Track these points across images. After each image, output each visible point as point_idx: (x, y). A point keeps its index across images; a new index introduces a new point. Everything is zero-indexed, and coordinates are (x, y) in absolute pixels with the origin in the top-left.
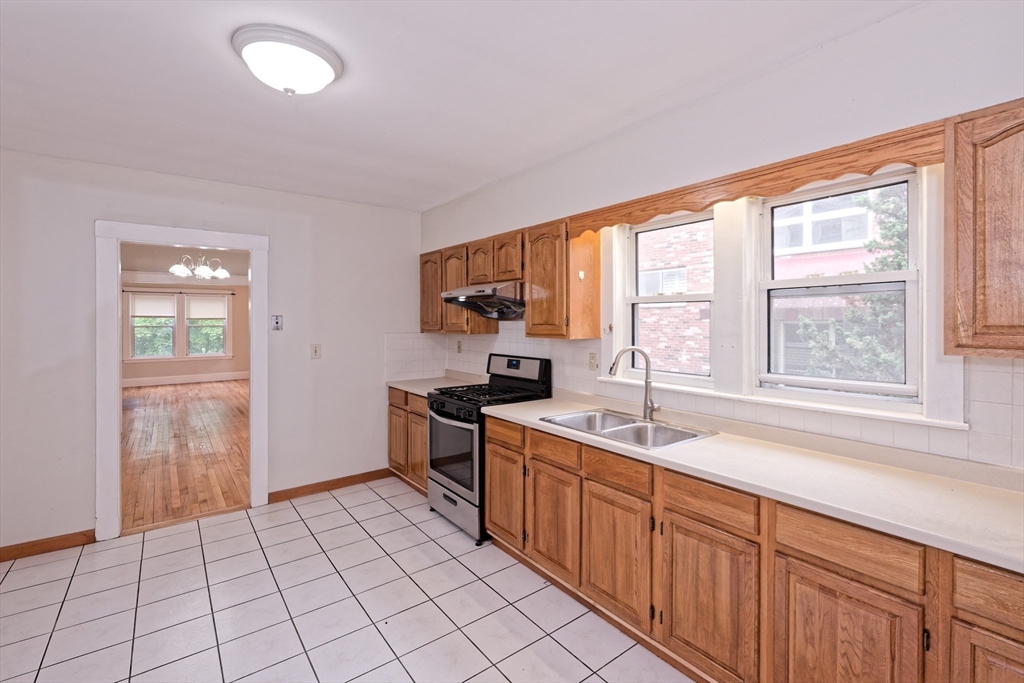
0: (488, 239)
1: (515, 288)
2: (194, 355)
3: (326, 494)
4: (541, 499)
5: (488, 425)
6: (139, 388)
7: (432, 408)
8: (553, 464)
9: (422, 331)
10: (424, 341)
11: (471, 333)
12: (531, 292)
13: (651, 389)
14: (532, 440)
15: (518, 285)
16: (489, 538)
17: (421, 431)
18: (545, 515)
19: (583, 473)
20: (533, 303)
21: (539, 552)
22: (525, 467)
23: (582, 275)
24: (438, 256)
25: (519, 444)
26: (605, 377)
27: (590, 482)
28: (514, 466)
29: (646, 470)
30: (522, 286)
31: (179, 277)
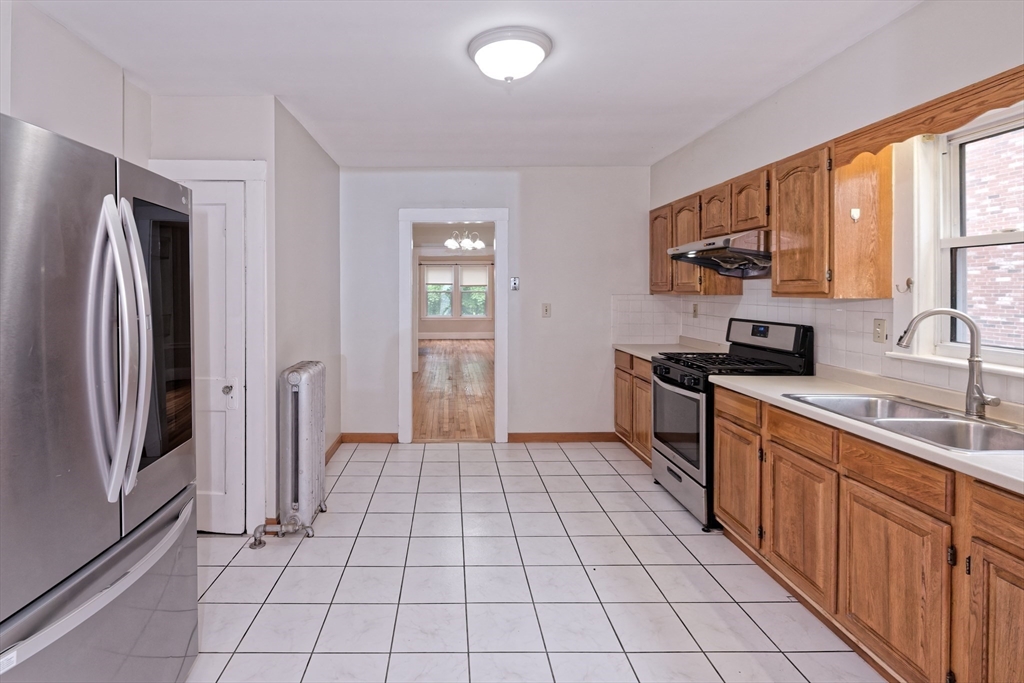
0: (725, 184)
1: (759, 237)
2: (465, 316)
3: (554, 445)
4: (783, 491)
5: (718, 396)
6: (430, 340)
7: (655, 373)
8: (797, 451)
9: (652, 292)
10: (654, 305)
11: (705, 293)
12: (779, 241)
13: (981, 372)
14: (770, 419)
15: (762, 233)
16: (719, 527)
17: (646, 396)
18: (787, 513)
19: (839, 468)
20: (782, 254)
21: (780, 556)
22: (761, 450)
23: (856, 213)
24: (668, 210)
25: (754, 421)
26: (898, 353)
27: (851, 481)
28: (749, 447)
29: (941, 477)
30: (768, 235)
31: (450, 250)
